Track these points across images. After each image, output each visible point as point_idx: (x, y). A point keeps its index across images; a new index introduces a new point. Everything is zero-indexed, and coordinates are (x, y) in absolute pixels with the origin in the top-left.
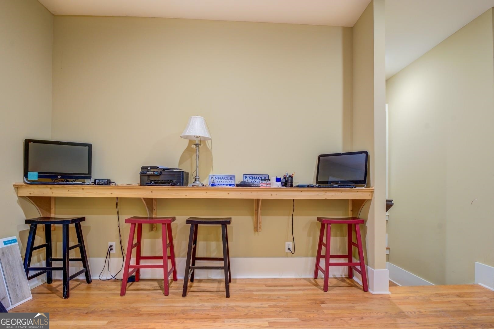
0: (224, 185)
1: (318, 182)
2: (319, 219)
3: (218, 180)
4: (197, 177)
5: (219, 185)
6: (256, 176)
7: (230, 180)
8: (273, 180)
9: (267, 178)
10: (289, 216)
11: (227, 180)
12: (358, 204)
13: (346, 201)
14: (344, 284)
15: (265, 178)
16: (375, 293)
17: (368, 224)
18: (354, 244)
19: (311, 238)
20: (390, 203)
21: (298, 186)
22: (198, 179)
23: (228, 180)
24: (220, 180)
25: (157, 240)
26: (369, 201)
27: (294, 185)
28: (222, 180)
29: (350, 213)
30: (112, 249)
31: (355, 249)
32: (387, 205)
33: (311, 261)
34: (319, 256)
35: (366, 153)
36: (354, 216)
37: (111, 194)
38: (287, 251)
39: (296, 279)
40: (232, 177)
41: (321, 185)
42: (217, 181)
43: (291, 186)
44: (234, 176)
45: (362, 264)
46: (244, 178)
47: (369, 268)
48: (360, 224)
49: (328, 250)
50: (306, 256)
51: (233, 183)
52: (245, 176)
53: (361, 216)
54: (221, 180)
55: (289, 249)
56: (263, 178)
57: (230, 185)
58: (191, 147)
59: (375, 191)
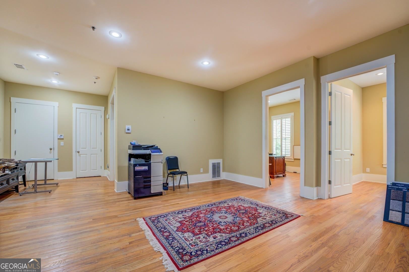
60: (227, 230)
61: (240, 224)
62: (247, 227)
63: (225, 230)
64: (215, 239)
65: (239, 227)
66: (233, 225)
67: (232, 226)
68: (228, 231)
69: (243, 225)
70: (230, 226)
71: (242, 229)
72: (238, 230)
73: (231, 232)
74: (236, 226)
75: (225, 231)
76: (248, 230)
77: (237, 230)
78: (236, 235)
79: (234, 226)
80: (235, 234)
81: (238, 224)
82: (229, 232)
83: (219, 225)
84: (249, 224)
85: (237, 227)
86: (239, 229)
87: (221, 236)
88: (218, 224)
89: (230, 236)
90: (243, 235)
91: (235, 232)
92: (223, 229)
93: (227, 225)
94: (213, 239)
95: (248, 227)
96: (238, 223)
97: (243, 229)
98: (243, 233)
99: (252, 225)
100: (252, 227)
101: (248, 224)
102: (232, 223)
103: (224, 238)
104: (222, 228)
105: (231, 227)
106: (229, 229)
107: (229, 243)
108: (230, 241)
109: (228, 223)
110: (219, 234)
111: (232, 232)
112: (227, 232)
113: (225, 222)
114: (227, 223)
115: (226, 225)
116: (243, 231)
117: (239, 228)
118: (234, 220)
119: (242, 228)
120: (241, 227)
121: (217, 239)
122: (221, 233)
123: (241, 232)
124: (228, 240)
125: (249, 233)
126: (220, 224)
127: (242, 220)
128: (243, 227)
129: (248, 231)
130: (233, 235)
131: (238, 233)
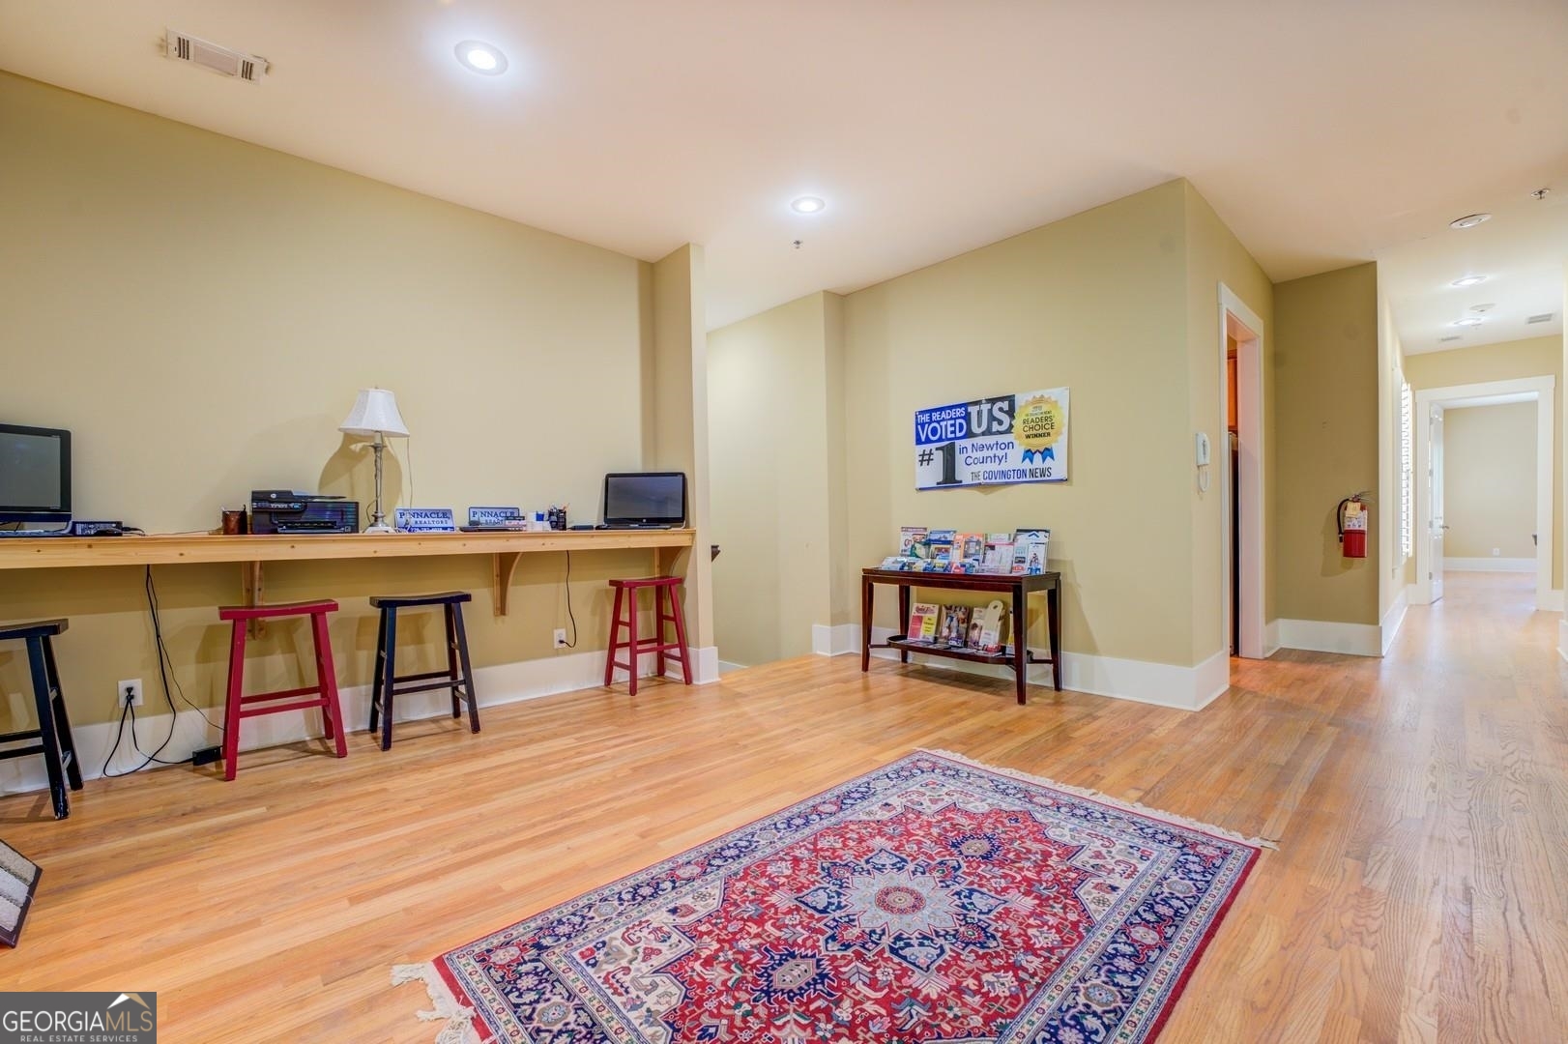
0: (431, 528)
1: (606, 520)
2: (612, 583)
3: (417, 520)
4: (379, 514)
5: (420, 528)
6: (494, 511)
7: (444, 520)
8: (532, 517)
9: (516, 515)
10: (558, 582)
11: (435, 519)
12: (670, 555)
13: (649, 551)
14: (655, 683)
15: (513, 515)
16: (701, 683)
17: (687, 584)
18: (668, 618)
19: (597, 619)
20: (714, 549)
21: (574, 528)
22: (382, 517)
23: (440, 520)
24: (420, 519)
25: (268, 658)
26: (688, 548)
27: (568, 526)
28: (426, 519)
29: (657, 570)
30: (132, 697)
31: (670, 627)
32: (713, 553)
33: (599, 658)
34: (614, 646)
35: (683, 475)
36: (664, 574)
37: (181, 554)
38: (557, 645)
39: (577, 691)
40: (446, 514)
41: (612, 526)
42: (416, 522)
43: (564, 528)
44: (450, 511)
45: (682, 645)
46: (472, 514)
47: (691, 650)
48: (677, 585)
49: (633, 634)
50: (590, 650)
51: (450, 524)
52: (473, 511)
53: (675, 573)
54: (423, 520)
55: (561, 642)
56: (509, 514)
57: (445, 528)
58: (350, 449)
59: (698, 533)
60: (858, 833)
61: (810, 865)
62: (781, 854)
63: (864, 831)
64: (885, 802)
65: (815, 850)
66: (840, 857)
67: (841, 852)
68: (852, 830)
69: (796, 861)
70: (851, 852)
71: (801, 844)
72: (815, 839)
73: (842, 828)
74: (827, 854)
75: (866, 828)
76: (780, 838)
77: (821, 835)
78: (821, 819)
79: (834, 850)
80: (825, 823)
81: (819, 864)
82: (846, 827)
83: (897, 853)
84: (768, 868)
85: (822, 849)
86: (815, 844)
87: (869, 813)
88: (904, 856)
89: (841, 815)
90: (799, 821)
91: (828, 828)
92: (874, 837)
93: (866, 857)
94: (890, 802)
95: (777, 854)
96: (819, 870)
97: (798, 843)
98: (798, 826)
99: (758, 867)
100: (759, 855)
101: (774, 869)
102: (846, 865)
103: (857, 807)
104: (878, 838)
105: (845, 845)
106: (849, 838)
107: (842, 798)
108: (841, 802)
109: (866, 867)
110: (878, 817)
111: (839, 829)
112: (856, 826)
113: (879, 869)
114: (869, 867)
115: (870, 855)
116: (798, 836)
117: (812, 847)
118: (841, 887)
119: (801, 847)
120: (806, 852)
121: (880, 804)
122: (873, 822)
123: (807, 831)
124: (845, 804)
125: (776, 828)
126: (897, 856)
127: (799, 890)
128: (797, 853)
129: (779, 835)
130: (833, 819)
131: (817, 825)
